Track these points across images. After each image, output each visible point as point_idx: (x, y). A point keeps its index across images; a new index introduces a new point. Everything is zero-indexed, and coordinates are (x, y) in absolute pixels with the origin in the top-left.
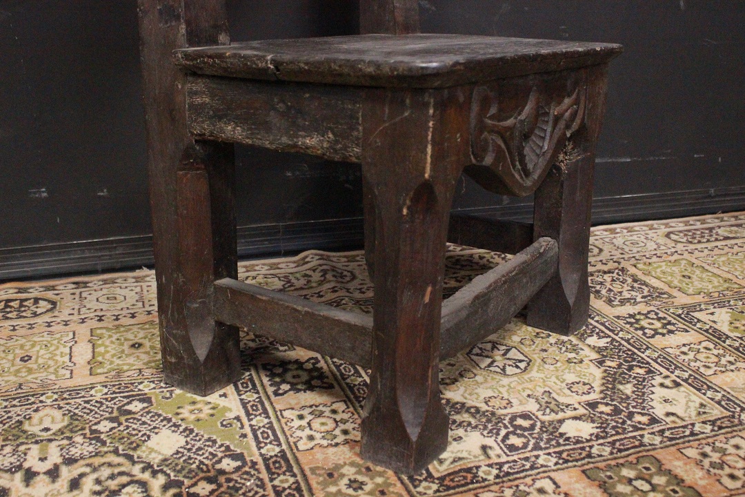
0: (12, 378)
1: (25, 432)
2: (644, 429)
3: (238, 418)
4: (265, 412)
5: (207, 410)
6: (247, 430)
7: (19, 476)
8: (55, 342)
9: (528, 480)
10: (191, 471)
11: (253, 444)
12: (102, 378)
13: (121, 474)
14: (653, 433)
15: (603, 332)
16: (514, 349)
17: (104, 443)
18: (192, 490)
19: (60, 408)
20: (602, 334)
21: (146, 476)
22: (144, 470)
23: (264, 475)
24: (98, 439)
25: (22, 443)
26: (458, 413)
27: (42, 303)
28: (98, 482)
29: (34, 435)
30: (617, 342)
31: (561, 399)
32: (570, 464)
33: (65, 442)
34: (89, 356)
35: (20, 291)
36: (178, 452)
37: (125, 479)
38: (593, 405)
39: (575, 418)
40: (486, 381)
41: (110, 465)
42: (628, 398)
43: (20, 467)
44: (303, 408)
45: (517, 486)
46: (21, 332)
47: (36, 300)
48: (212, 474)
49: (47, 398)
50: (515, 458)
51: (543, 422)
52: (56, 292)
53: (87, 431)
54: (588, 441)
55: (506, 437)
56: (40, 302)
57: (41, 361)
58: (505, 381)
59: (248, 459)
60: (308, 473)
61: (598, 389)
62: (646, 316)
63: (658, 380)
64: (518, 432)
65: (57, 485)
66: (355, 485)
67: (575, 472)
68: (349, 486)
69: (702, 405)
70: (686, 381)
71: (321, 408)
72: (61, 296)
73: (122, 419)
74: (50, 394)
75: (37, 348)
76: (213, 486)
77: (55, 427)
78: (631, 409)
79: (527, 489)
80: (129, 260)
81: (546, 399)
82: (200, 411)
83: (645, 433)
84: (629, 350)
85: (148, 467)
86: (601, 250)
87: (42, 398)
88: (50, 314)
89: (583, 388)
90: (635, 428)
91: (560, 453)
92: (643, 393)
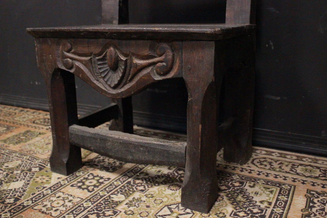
3: (45, 187)
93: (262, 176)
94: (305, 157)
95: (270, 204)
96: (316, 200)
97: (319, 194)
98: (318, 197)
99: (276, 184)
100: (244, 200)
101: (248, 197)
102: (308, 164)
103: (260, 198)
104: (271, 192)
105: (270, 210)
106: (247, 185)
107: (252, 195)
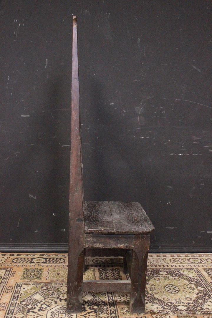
0: (56, 278)
1: (59, 291)
2: (198, 310)
3: (105, 294)
6: (107, 296)
7: (59, 299)
8: (65, 270)
9: (164, 315)
10: (93, 303)
14: (200, 312)
15: (204, 286)
16: (177, 287)
18: (93, 307)
20: (203, 287)
21: (84, 303)
23: (109, 306)
25: (59, 293)
27: (62, 260)
29: (61, 292)
30: (206, 289)
31: (182, 301)
32: (176, 315)
35: (56, 255)
36: (91, 300)
38: (189, 303)
39: (183, 305)
40: (166, 294)
42: (199, 303)
43: (59, 298)
44: (120, 294)
45: (161, 316)
46: (57, 267)
47: (60, 259)
49: (64, 284)
50: (164, 310)
51: (174, 305)
52: (65, 257)
54: (183, 311)
55: (164, 306)
56: (61, 259)
57: (62, 275)
58: (171, 295)
59: (106, 303)
60: (118, 307)
61: (193, 299)
63: (211, 300)
64: (167, 306)
66: (127, 311)
68: (126, 311)
72: (66, 258)
74: (64, 283)
75: (61, 271)
76: (98, 307)
78: (198, 306)
79: (163, 317)
81: (179, 300)
84: (208, 292)
85: (85, 301)
87: (63, 284)
88: (64, 263)
89: (189, 299)
90: (196, 310)
91: (175, 312)
92: (204, 303)
93: (182, 267)
94: (188, 255)
95: (197, 276)
96: (209, 272)
97: (208, 269)
98: (209, 271)
99: (190, 269)
100: (187, 278)
101: (187, 276)
102: (192, 257)
103: (191, 275)
104: (192, 272)
105: (199, 279)
106: (181, 272)
107: (187, 275)
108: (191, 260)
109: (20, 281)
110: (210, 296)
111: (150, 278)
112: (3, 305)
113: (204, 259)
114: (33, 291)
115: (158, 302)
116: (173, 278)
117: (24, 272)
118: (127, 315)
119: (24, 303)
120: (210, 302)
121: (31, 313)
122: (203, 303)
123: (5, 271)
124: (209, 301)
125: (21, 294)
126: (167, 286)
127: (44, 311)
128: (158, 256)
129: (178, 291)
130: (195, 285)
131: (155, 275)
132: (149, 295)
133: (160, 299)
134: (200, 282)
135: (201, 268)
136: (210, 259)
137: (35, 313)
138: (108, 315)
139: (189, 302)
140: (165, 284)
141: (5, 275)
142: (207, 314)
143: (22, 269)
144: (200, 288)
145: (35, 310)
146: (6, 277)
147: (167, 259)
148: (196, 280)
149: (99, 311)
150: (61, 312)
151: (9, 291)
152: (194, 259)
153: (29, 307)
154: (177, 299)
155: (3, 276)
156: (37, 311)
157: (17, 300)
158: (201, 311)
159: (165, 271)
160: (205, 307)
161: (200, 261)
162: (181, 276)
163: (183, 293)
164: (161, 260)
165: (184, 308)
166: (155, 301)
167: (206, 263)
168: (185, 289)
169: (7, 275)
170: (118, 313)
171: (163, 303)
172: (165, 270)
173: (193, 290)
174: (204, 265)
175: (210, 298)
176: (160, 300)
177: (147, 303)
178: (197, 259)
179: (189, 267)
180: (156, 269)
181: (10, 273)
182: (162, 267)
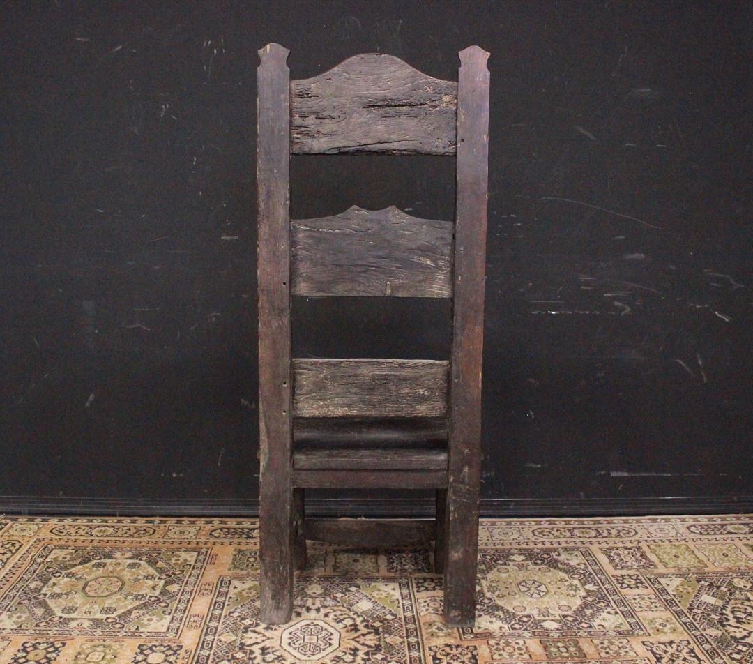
1: (305, 593)
2: (582, 629)
3: (398, 600)
4: (410, 599)
5: (384, 594)
6: (401, 605)
7: (304, 608)
10: (373, 617)
11: (402, 611)
12: (339, 574)
13: (345, 614)
14: (585, 632)
15: (597, 583)
16: (543, 586)
17: (338, 602)
18: (373, 624)
19: (319, 584)
21: (355, 616)
22: (354, 614)
23: (403, 623)
24: (336, 600)
25: (305, 597)
26: (497, 610)
28: (335, 616)
29: (309, 595)
30: (601, 589)
31: (551, 612)
32: (537, 637)
33: (322, 599)
34: (333, 563)
36: (369, 610)
37: (346, 616)
38: (565, 616)
39: (552, 620)
40: (519, 598)
41: (341, 610)
42: (586, 615)
44: (428, 597)
45: (507, 639)
48: (382, 619)
49: (314, 579)
50: (513, 632)
51: (535, 619)
53: (332, 596)
54: (551, 630)
55: (514, 624)
58: (530, 599)
59: (398, 616)
60: (422, 625)
61: (573, 609)
62: (630, 577)
63: (609, 609)
64: (520, 623)
65: (320, 614)
66: (439, 630)
67: (537, 640)
68: (437, 629)
69: (621, 624)
70: (622, 613)
71: (436, 598)
73: (347, 593)
76: (381, 624)
77: (318, 592)
78: (583, 621)
80: (356, 512)
81: (544, 611)
82: (382, 594)
83: (581, 631)
84: (605, 594)
85: (356, 613)
86: (636, 533)
87: (312, 579)
89: (566, 608)
90: (578, 628)
91: (535, 632)
92: (595, 615)
93: (556, 546)
94: (571, 521)
95: (585, 564)
96: (612, 554)
97: (610, 549)
99: (573, 549)
100: (565, 566)
101: (565, 564)
102: (579, 526)
103: (574, 562)
104: (576, 556)
105: (590, 568)
106: (554, 555)
107: (566, 561)
108: (576, 532)
109: (227, 573)
110: (610, 602)
111: (490, 568)
112: (196, 618)
113: (603, 529)
114: (254, 593)
115: (502, 616)
116: (537, 567)
117: (236, 555)
118: (438, 637)
119: (235, 615)
120: (608, 613)
121: (250, 634)
122: (593, 616)
123: (196, 554)
124: (605, 611)
125: (231, 598)
126: (524, 584)
127: (275, 629)
128: (508, 524)
129: (544, 593)
130: (580, 580)
131: (500, 562)
132: (487, 601)
133: (509, 609)
134: (591, 574)
135: (595, 548)
136: (616, 529)
137: (259, 633)
138: (401, 640)
139: (566, 613)
140: (520, 579)
141: (196, 561)
142: (599, 636)
143: (231, 550)
144: (590, 587)
145: (258, 629)
146: (199, 565)
147: (526, 530)
148: (582, 572)
149: (385, 632)
150: (310, 633)
151: (206, 592)
152: (582, 529)
153: (247, 622)
154: (542, 608)
155: (193, 563)
156: (263, 631)
157: (222, 609)
158: (589, 630)
159: (520, 555)
160: (596, 622)
161: (594, 534)
162: (554, 564)
163: (555, 596)
164: (514, 532)
165: (556, 625)
166: (496, 613)
167: (606, 537)
168: (559, 588)
169: (200, 561)
170: (421, 635)
171: (512, 617)
172: (521, 551)
173: (575, 591)
174: (601, 540)
175: (608, 605)
176: (508, 611)
177: (480, 616)
178: (589, 528)
179: (572, 545)
180: (504, 550)
181: (206, 558)
182: (516, 546)
